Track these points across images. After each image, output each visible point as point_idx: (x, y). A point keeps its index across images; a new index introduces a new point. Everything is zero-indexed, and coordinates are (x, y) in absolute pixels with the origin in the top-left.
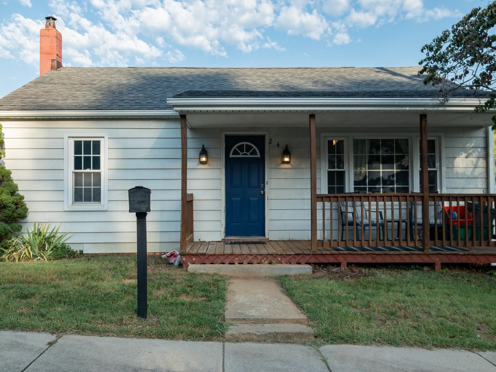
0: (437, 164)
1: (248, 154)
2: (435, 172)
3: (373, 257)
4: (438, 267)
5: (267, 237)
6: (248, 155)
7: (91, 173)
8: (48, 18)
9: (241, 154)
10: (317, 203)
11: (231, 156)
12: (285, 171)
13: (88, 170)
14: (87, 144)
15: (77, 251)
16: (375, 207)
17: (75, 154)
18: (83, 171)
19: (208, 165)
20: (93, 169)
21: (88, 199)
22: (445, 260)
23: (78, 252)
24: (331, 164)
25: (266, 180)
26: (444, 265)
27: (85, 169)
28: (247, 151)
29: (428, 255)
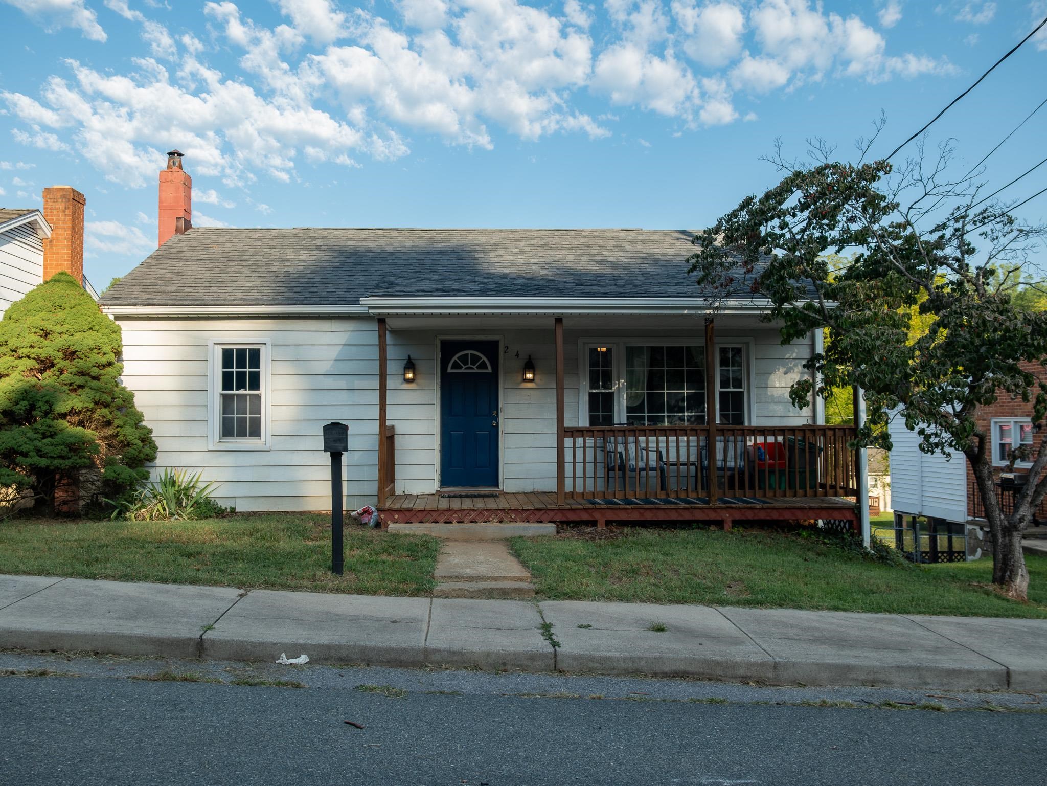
0: (745, 384)
1: (474, 367)
2: (742, 393)
3: (640, 513)
4: (728, 526)
5: (501, 488)
6: (473, 369)
7: (246, 395)
8: (171, 154)
9: (464, 367)
10: (566, 439)
11: (449, 370)
12: (527, 392)
13: (242, 392)
14: (241, 353)
15: (226, 509)
16: (655, 445)
17: (224, 368)
18: (235, 392)
19: (417, 384)
20: (250, 389)
21: (242, 433)
22: (737, 516)
23: (228, 511)
24: (594, 384)
25: (500, 406)
26: (736, 523)
27: (237, 389)
28: (473, 363)
29: (715, 509)
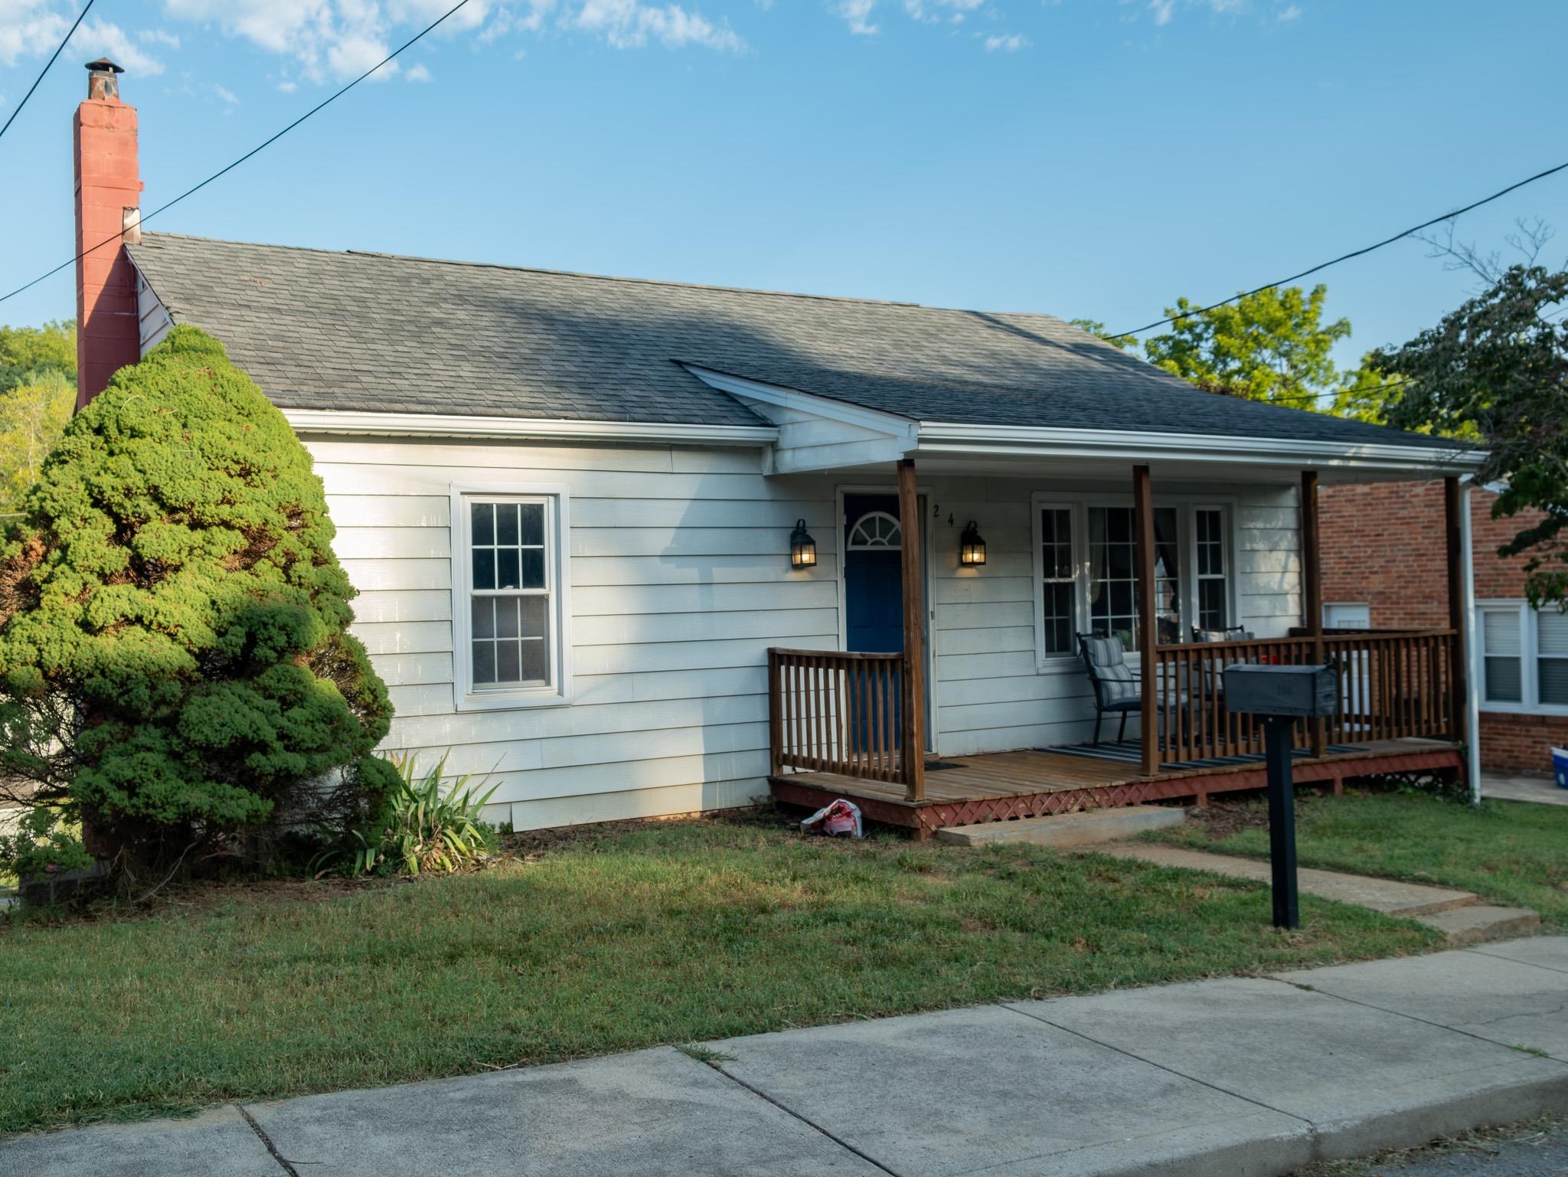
1: (885, 541)
2: (1223, 581)
4: (1338, 787)
5: (934, 751)
6: (883, 544)
7: (514, 598)
8: (94, 67)
9: (870, 541)
11: (850, 547)
12: (965, 584)
13: (509, 591)
14: (507, 512)
15: (493, 827)
17: (474, 543)
18: (497, 591)
20: (525, 586)
21: (509, 674)
22: (1349, 773)
23: (497, 830)
24: (1049, 573)
25: (931, 609)
27: (501, 586)
28: (883, 535)
29: (1323, 764)
